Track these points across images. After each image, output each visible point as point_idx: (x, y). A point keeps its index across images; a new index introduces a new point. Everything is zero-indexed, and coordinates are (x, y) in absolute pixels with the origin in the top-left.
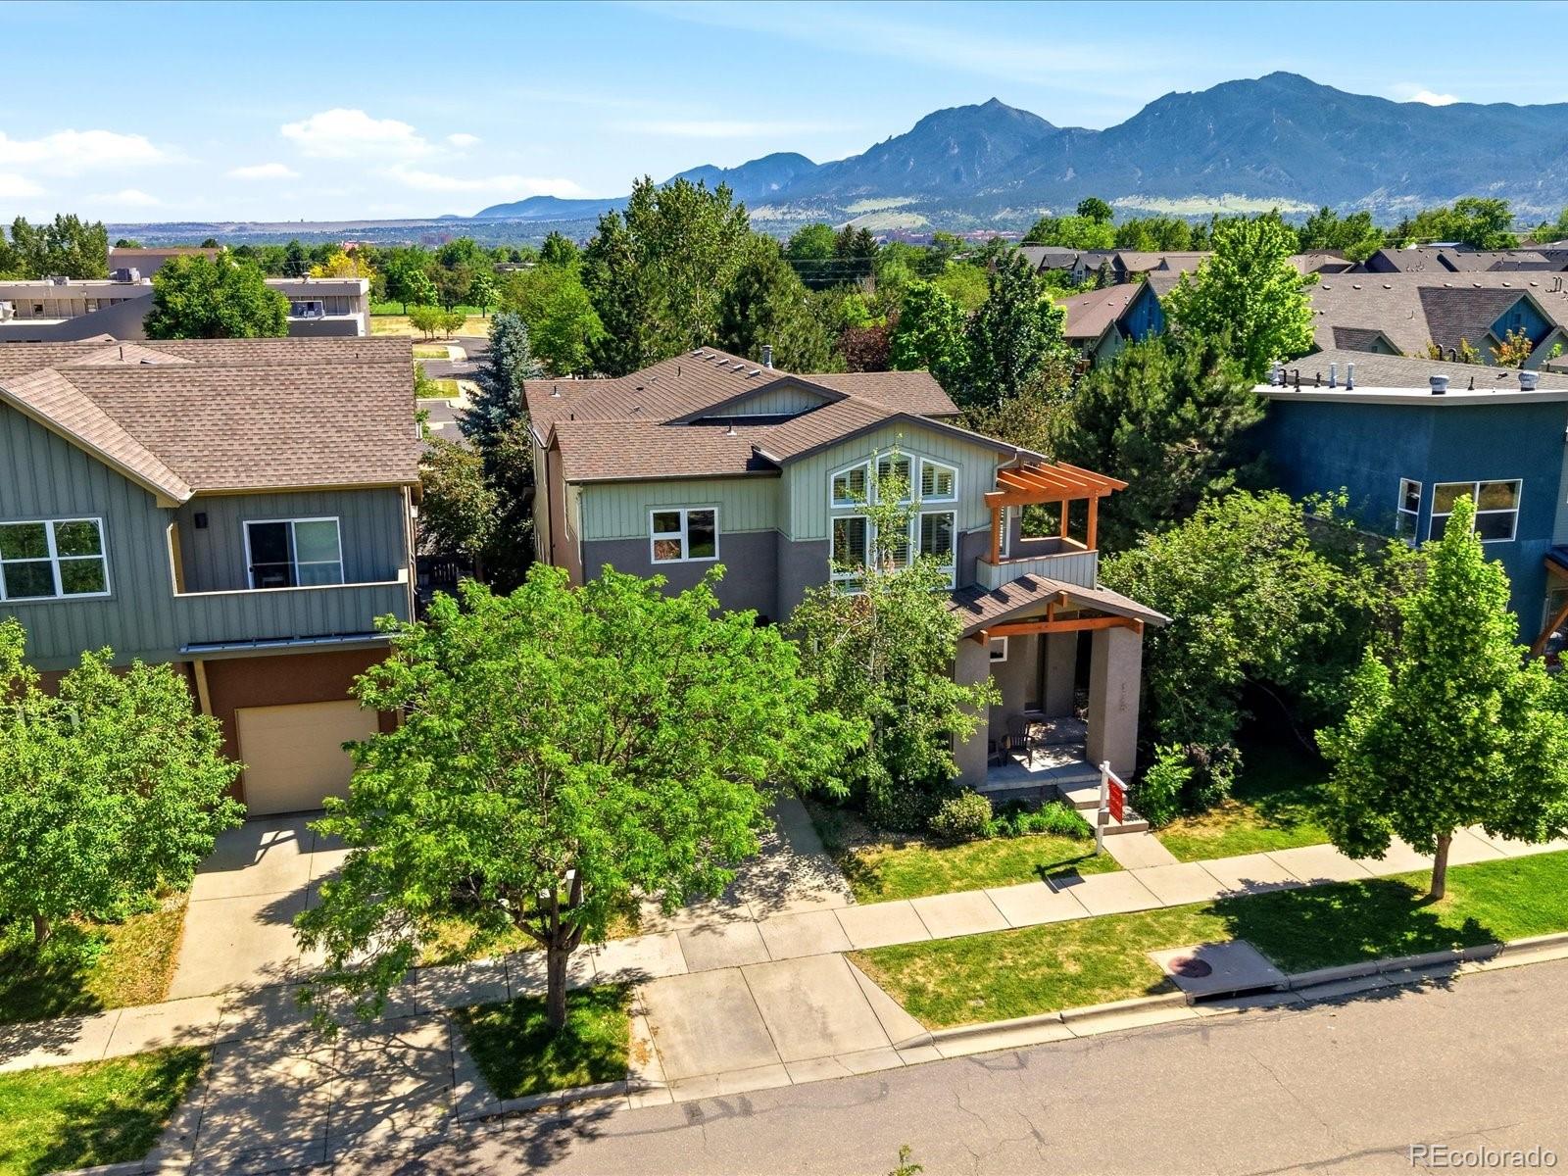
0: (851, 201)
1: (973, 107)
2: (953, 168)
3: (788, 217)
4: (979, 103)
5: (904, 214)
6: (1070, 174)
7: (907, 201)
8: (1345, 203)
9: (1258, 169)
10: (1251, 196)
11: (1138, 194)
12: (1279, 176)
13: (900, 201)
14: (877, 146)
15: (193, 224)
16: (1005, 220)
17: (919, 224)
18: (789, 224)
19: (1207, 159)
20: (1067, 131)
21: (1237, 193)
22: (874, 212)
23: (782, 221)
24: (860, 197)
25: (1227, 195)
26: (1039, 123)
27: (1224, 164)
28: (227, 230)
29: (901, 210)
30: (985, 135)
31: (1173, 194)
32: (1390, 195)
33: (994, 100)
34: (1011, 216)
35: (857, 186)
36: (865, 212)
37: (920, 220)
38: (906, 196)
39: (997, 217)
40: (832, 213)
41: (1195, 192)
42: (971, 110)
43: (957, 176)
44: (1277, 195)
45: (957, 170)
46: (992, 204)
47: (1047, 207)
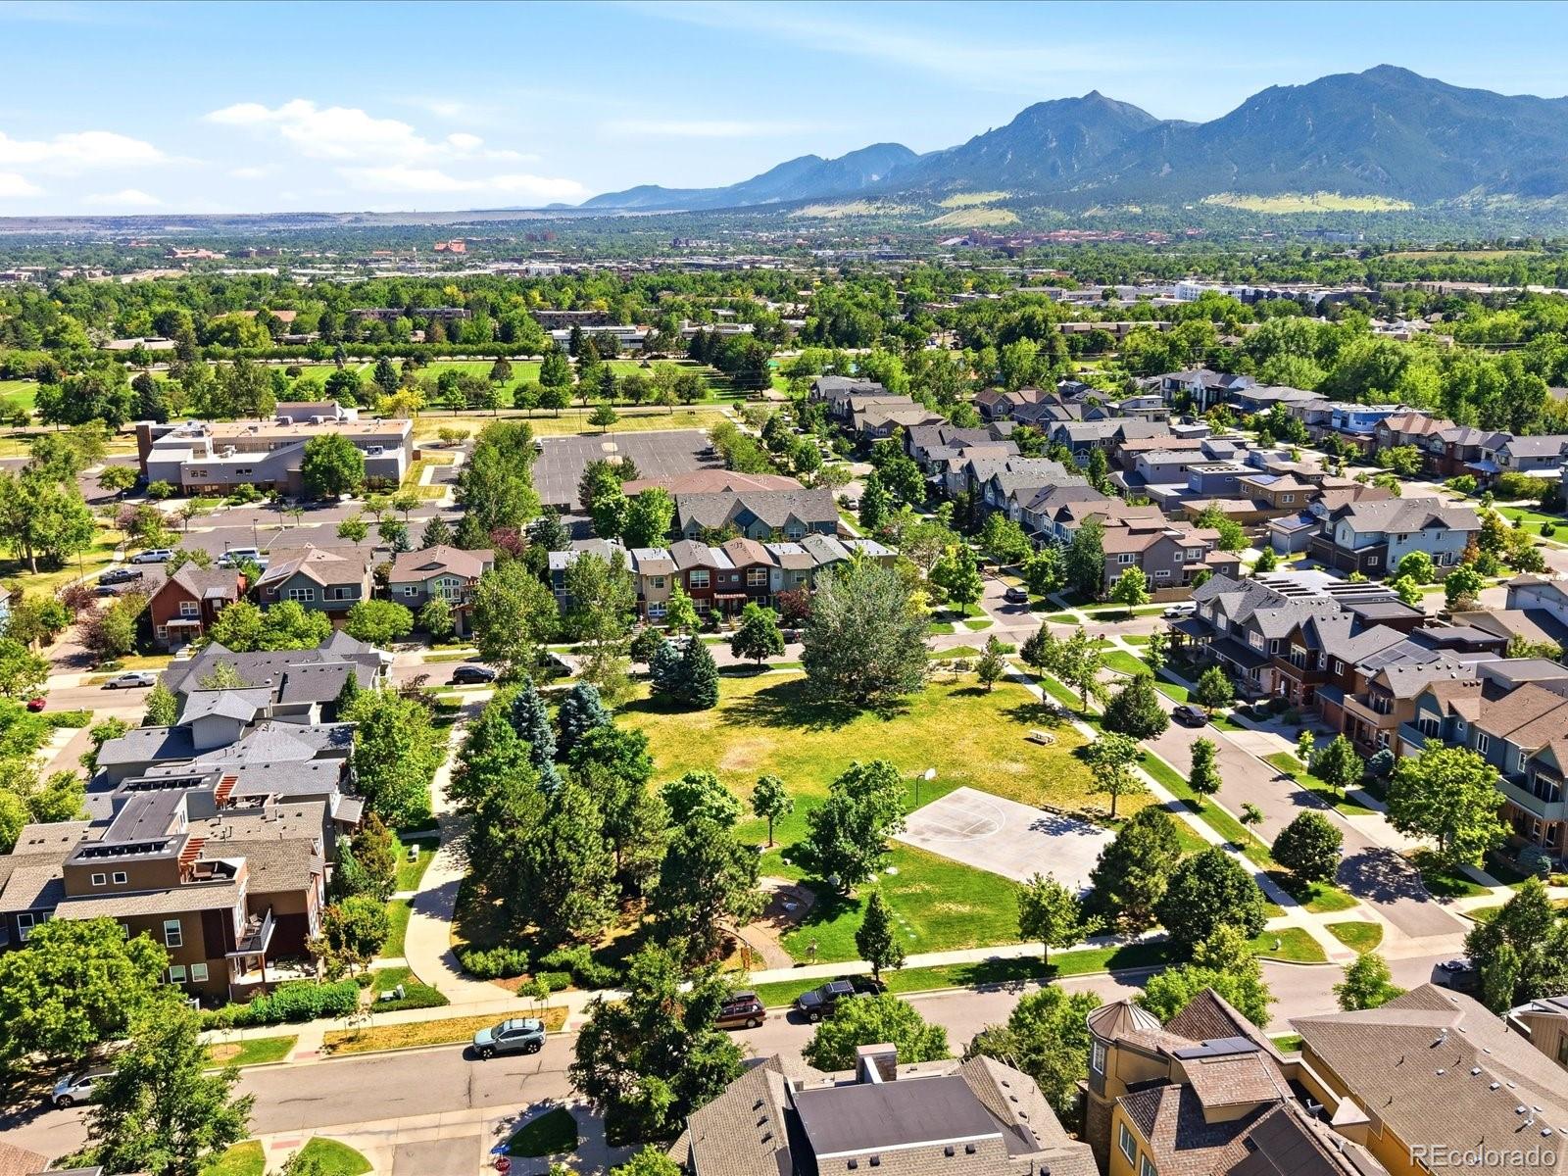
0: (945, 196)
1: (1074, 101)
2: (1050, 161)
3: (881, 212)
4: (1081, 96)
5: (995, 211)
6: (1166, 169)
7: (1002, 195)
8: (1442, 201)
9: (1354, 166)
10: (1345, 194)
11: (1230, 191)
12: (1376, 173)
13: (994, 196)
14: (977, 138)
15: (313, 215)
16: (1093, 217)
17: (1008, 220)
18: (881, 220)
19: (1304, 155)
20: (1166, 124)
21: (1331, 191)
22: (967, 207)
23: (877, 216)
24: (955, 191)
25: (1320, 193)
26: (1139, 115)
27: (1320, 161)
28: (344, 220)
29: (991, 206)
30: (1083, 128)
31: (1265, 192)
32: (1488, 194)
33: (1095, 93)
34: (1100, 214)
35: (954, 180)
36: (959, 208)
37: (1009, 217)
38: (1001, 190)
39: (1087, 214)
40: (925, 207)
41: (1288, 190)
42: (1073, 102)
43: (1054, 169)
44: (1372, 193)
45: (1054, 164)
46: (1084, 200)
47: (1138, 205)
